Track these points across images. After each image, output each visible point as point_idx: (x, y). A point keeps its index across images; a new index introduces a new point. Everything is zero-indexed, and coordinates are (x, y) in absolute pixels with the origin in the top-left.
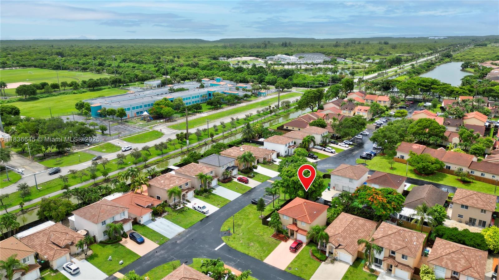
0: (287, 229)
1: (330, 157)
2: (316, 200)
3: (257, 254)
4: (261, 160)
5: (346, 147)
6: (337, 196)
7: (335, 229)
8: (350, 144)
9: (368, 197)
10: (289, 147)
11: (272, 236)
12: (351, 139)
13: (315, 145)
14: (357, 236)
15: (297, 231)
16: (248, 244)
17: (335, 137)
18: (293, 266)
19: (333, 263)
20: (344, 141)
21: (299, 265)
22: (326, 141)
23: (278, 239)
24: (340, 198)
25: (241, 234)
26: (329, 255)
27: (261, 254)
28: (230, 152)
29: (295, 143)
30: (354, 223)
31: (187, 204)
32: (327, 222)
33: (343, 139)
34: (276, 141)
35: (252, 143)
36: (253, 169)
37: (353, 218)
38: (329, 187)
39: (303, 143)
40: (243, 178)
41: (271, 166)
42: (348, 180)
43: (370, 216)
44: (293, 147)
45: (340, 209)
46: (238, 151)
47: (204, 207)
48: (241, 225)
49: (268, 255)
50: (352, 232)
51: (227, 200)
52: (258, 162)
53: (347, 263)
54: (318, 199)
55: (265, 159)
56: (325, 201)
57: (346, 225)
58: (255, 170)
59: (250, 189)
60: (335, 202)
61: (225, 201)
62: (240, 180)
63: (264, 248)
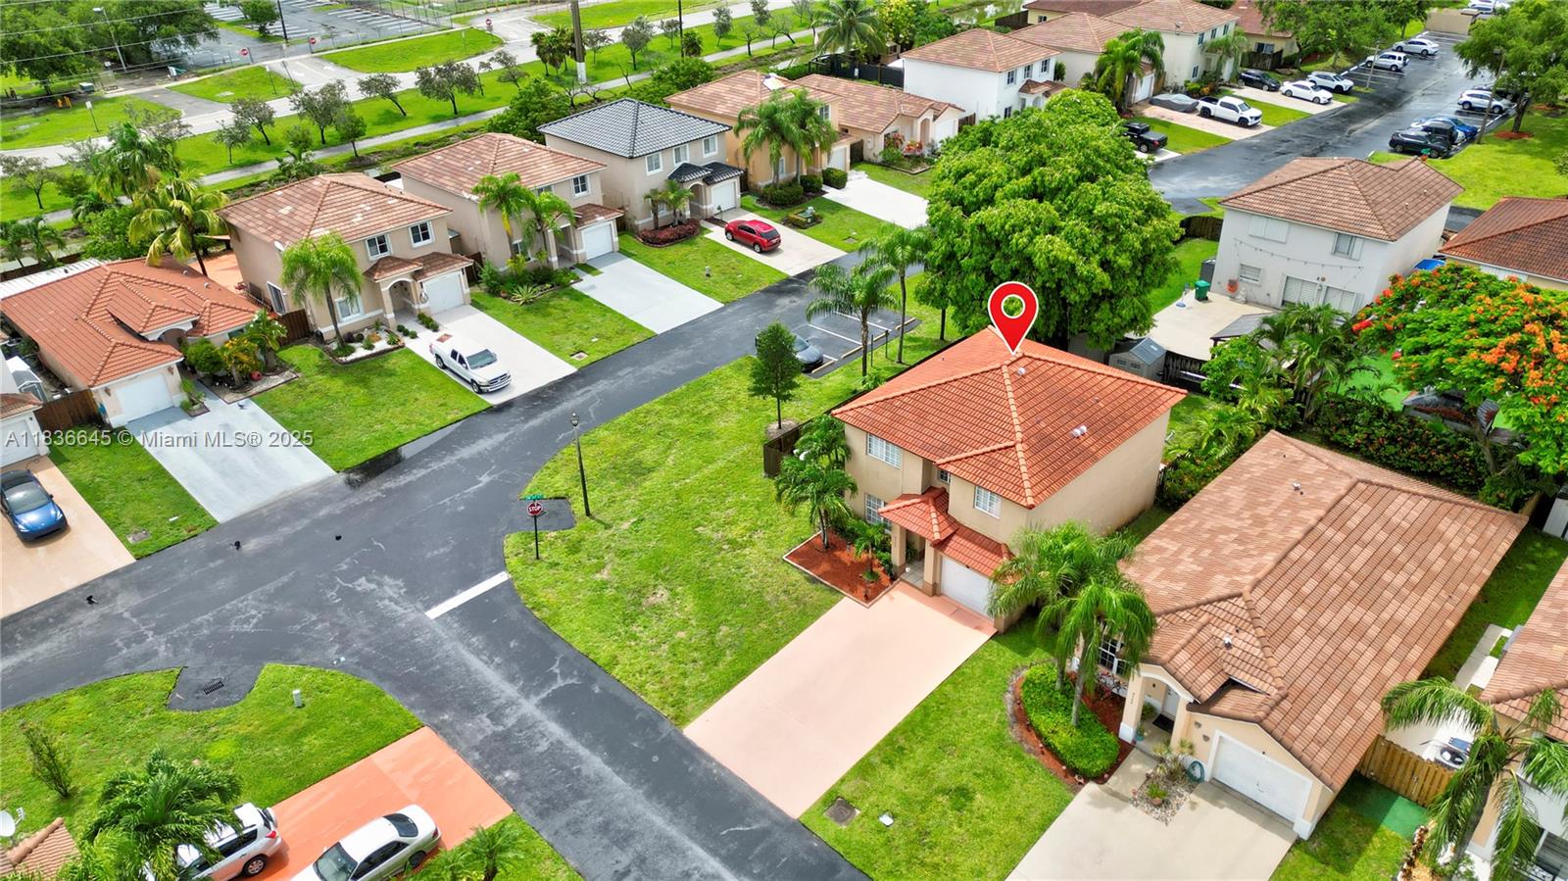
0: (886, 525)
1: (1228, 144)
2: (1114, 348)
3: (666, 667)
4: (875, 147)
5: (1316, 100)
6: (1250, 328)
7: (1206, 553)
8: (1338, 90)
9: (1483, 341)
10: (1029, 86)
11: (793, 556)
12: (1347, 69)
13: (1161, 87)
14: (1369, 618)
15: (940, 545)
16: (640, 591)
17: (1265, 57)
18: (868, 792)
19: (1164, 803)
20: (1312, 77)
21: (913, 788)
22: (1218, 72)
23: (825, 575)
24: (1266, 343)
25: (626, 525)
26: (1139, 733)
27: (684, 675)
28: (717, 96)
29: (1059, 72)
30: (1356, 519)
31: (414, 336)
32: (1160, 488)
33: (1305, 68)
34: (963, 58)
35: (861, 77)
36: (825, 188)
37: (1346, 482)
38: (1202, 283)
39: (1100, 71)
40: (755, 222)
41: (919, 178)
42: (1327, 242)
43: (1455, 464)
44: (1047, 88)
45: (1254, 411)
46: (752, 93)
47: (486, 357)
48: (650, 470)
49: (728, 686)
50: (1335, 590)
51: (638, 327)
52: (857, 157)
53: (1271, 818)
54: (1125, 345)
55: (892, 141)
56: (1170, 355)
57: (1297, 533)
58: (832, 194)
59: (777, 278)
60: (1229, 365)
61: (621, 333)
62: (739, 233)
63: (724, 629)
